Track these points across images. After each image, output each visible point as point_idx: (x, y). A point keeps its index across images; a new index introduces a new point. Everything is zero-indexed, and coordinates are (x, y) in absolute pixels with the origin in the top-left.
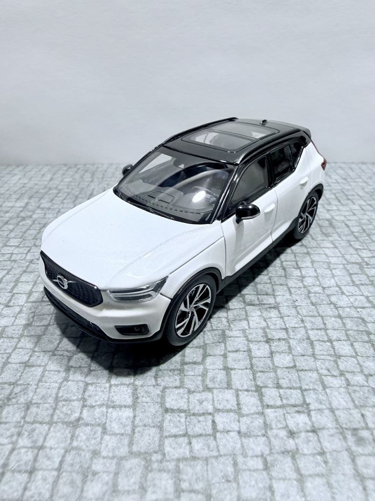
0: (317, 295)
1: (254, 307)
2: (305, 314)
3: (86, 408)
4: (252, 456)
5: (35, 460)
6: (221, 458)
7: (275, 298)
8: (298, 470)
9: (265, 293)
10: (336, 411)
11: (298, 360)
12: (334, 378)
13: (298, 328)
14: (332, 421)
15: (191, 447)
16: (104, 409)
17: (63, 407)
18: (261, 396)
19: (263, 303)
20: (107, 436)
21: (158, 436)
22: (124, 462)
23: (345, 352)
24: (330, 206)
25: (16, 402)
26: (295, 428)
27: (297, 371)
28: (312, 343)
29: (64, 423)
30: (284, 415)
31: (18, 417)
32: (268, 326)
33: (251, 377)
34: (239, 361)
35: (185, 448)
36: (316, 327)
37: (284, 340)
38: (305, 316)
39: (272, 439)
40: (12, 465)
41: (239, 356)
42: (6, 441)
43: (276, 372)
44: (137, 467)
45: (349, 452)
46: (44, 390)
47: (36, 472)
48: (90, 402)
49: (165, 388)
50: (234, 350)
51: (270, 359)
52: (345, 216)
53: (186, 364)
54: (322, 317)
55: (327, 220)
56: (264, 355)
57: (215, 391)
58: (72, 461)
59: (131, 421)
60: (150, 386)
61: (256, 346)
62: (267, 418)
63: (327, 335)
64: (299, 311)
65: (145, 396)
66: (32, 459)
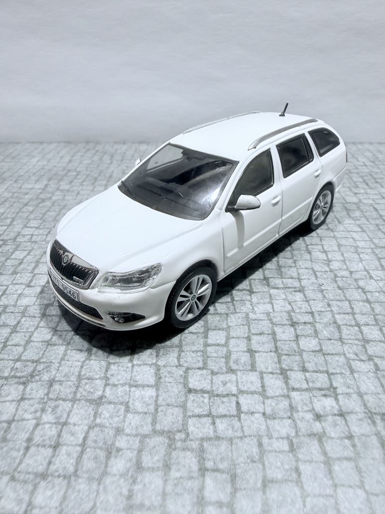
0: (344, 279)
1: (278, 291)
2: (331, 298)
3: (109, 387)
4: (278, 438)
5: (59, 436)
6: (246, 439)
7: (300, 282)
8: (325, 453)
9: (290, 277)
10: (364, 396)
11: (325, 344)
12: (362, 362)
13: (324, 311)
14: (361, 406)
15: (216, 427)
16: (127, 388)
17: (85, 385)
18: (286, 379)
19: (287, 286)
20: (130, 414)
21: (182, 415)
22: (148, 440)
23: (374, 336)
24: (357, 189)
25: (40, 379)
26: (322, 411)
27: (324, 355)
28: (339, 327)
29: (87, 400)
30: (310, 398)
31: (41, 393)
32: (293, 310)
33: (276, 360)
34: (263, 343)
35: (209, 429)
36: (343, 311)
37: (310, 323)
38: (332, 300)
39: (298, 422)
40: (37, 440)
41: (264, 338)
42: (30, 416)
43: (301, 355)
44: (160, 445)
45: (378, 438)
46: (67, 368)
47: (60, 447)
48: (113, 380)
49: (188, 369)
50: (258, 332)
51: (295, 342)
52: (373, 200)
53: (209, 346)
54: (350, 302)
55: (354, 203)
56: (289, 338)
57: (239, 373)
58: (95, 438)
59: (154, 400)
60: (173, 366)
61: (281, 329)
62: (293, 401)
63: (355, 320)
64: (326, 295)
65: (168, 376)
66: (56, 435)
